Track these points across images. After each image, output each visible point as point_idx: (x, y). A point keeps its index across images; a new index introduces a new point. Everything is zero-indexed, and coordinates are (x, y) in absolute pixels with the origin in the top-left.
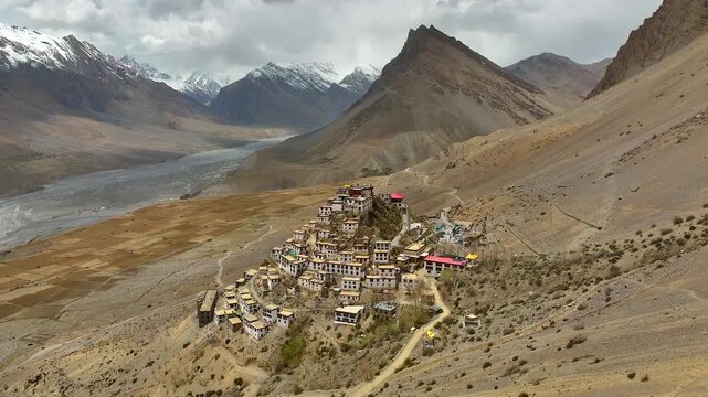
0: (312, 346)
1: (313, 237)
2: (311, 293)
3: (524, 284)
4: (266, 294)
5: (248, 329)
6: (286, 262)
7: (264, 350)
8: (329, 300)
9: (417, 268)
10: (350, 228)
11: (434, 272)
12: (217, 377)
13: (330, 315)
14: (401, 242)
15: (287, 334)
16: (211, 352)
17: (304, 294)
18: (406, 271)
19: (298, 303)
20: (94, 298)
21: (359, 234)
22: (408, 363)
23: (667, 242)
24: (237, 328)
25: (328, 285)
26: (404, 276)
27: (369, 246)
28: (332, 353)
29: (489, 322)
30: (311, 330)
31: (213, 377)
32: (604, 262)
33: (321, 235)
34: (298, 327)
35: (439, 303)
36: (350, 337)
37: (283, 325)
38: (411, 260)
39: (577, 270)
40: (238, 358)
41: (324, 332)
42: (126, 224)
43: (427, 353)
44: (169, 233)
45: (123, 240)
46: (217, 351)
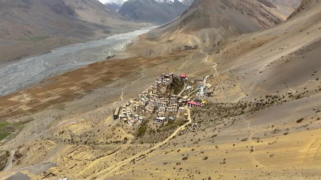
0: (148, 129)
1: (151, 92)
2: (149, 112)
3: (215, 114)
4: (135, 111)
5: (129, 122)
6: (142, 100)
7: (134, 129)
8: (155, 115)
9: (185, 105)
10: (163, 90)
11: (190, 107)
12: (119, 137)
13: (155, 119)
14: (181, 95)
15: (141, 125)
16: (117, 129)
17: (147, 112)
18: (181, 106)
19: (145, 115)
20: (76, 102)
21: (167, 92)
22: (174, 137)
23: (260, 104)
24: (125, 121)
25: (155, 109)
26: (180, 108)
27: (169, 97)
28: (154, 132)
29: (200, 126)
30: (148, 124)
31: (118, 136)
32: (240, 109)
33: (154, 92)
34: (145, 123)
35: (189, 118)
36: (160, 127)
37: (140, 122)
38: (184, 102)
39: (232, 111)
40: (126, 131)
41: (152, 125)
42: (86, 71)
43: (180, 135)
44: (102, 76)
45: (85, 78)
46: (120, 128)
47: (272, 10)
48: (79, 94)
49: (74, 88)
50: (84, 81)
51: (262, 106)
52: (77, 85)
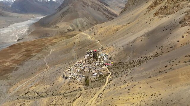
0: (90, 81)
2: (87, 72)
3: (122, 68)
4: (78, 73)
5: (77, 79)
6: (80, 67)
7: (82, 82)
8: (91, 73)
9: (103, 65)
10: (91, 59)
11: (106, 66)
12: (75, 88)
13: (92, 75)
14: (99, 61)
15: (85, 79)
17: (86, 72)
19: (85, 74)
20: (14, 73)
21: (93, 61)
22: (109, 82)
23: (141, 61)
24: (75, 79)
25: (90, 70)
26: (102, 67)
27: (95, 63)
28: (94, 82)
29: (118, 75)
30: (89, 78)
31: (74, 88)
32: (132, 64)
33: (86, 61)
35: (109, 72)
36: (96, 79)
37: (84, 78)
38: (102, 64)
39: (129, 65)
40: (77, 84)
41: (91, 78)
43: (111, 80)
44: (24, 53)
45: (12, 56)
46: (72, 83)
47: (108, 8)
48: (14, 68)
49: (8, 64)
50: (12, 58)
51: (141, 62)
52: (8, 62)
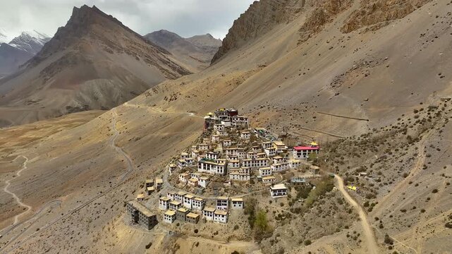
0: (269, 216)
2: (241, 183)
4: (203, 191)
5: (209, 218)
6: (208, 166)
7: (236, 228)
9: (287, 155)
13: (265, 193)
15: (246, 213)
17: (237, 184)
19: (236, 191)
23: (423, 121)
24: (197, 219)
25: (251, 175)
26: (289, 162)
28: (288, 216)
30: (261, 206)
33: (226, 143)
36: (290, 204)
37: (239, 207)
38: (284, 151)
40: (217, 240)
41: (271, 206)
43: (370, 197)
46: (191, 240)
47: (171, 58)
